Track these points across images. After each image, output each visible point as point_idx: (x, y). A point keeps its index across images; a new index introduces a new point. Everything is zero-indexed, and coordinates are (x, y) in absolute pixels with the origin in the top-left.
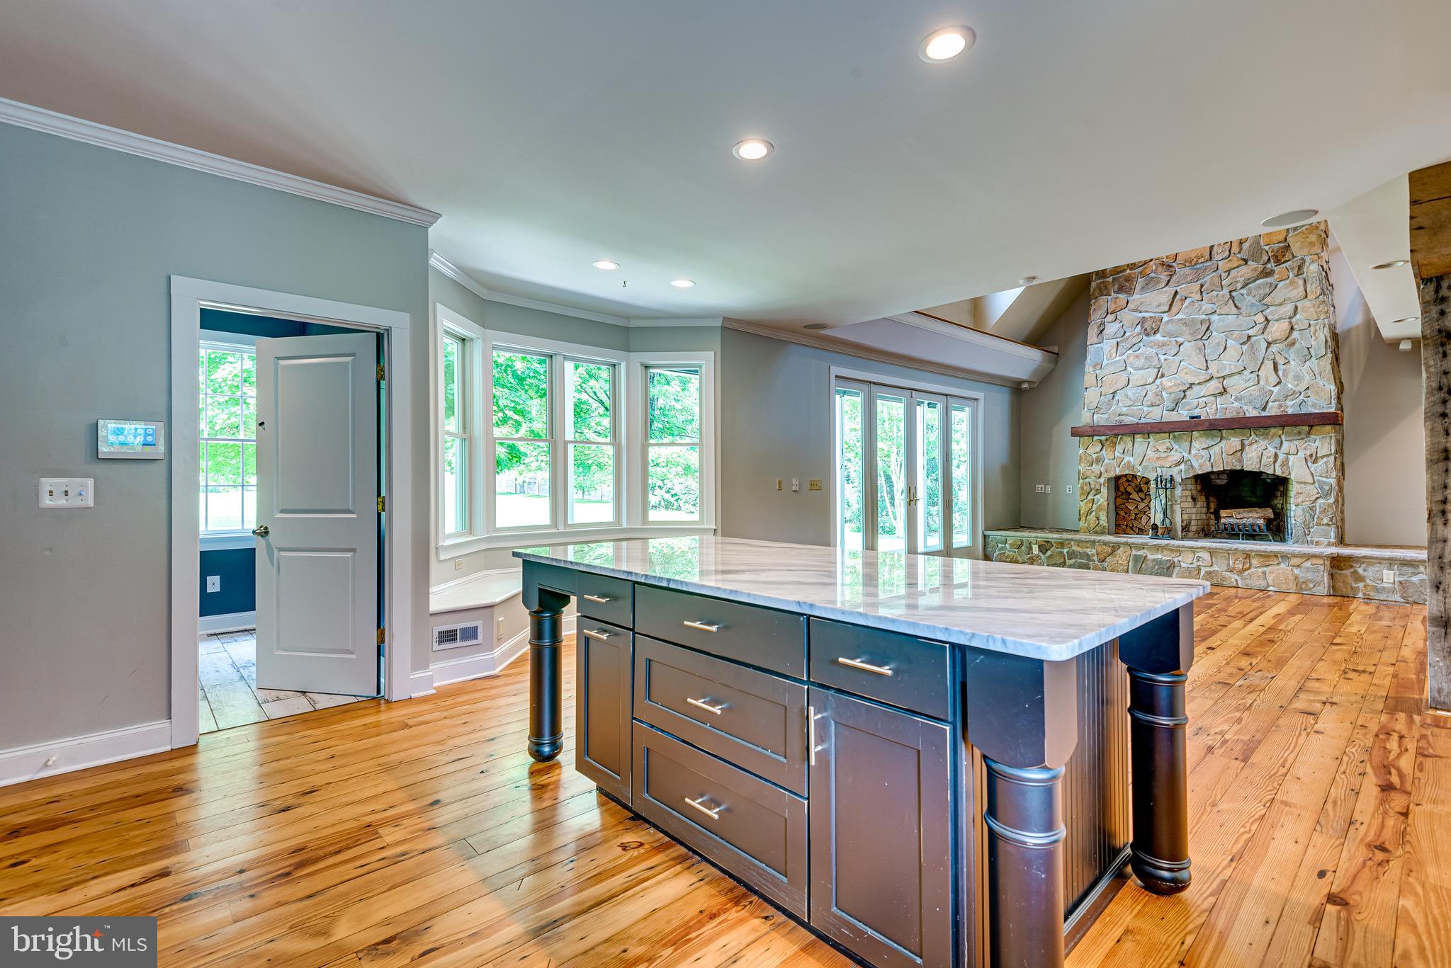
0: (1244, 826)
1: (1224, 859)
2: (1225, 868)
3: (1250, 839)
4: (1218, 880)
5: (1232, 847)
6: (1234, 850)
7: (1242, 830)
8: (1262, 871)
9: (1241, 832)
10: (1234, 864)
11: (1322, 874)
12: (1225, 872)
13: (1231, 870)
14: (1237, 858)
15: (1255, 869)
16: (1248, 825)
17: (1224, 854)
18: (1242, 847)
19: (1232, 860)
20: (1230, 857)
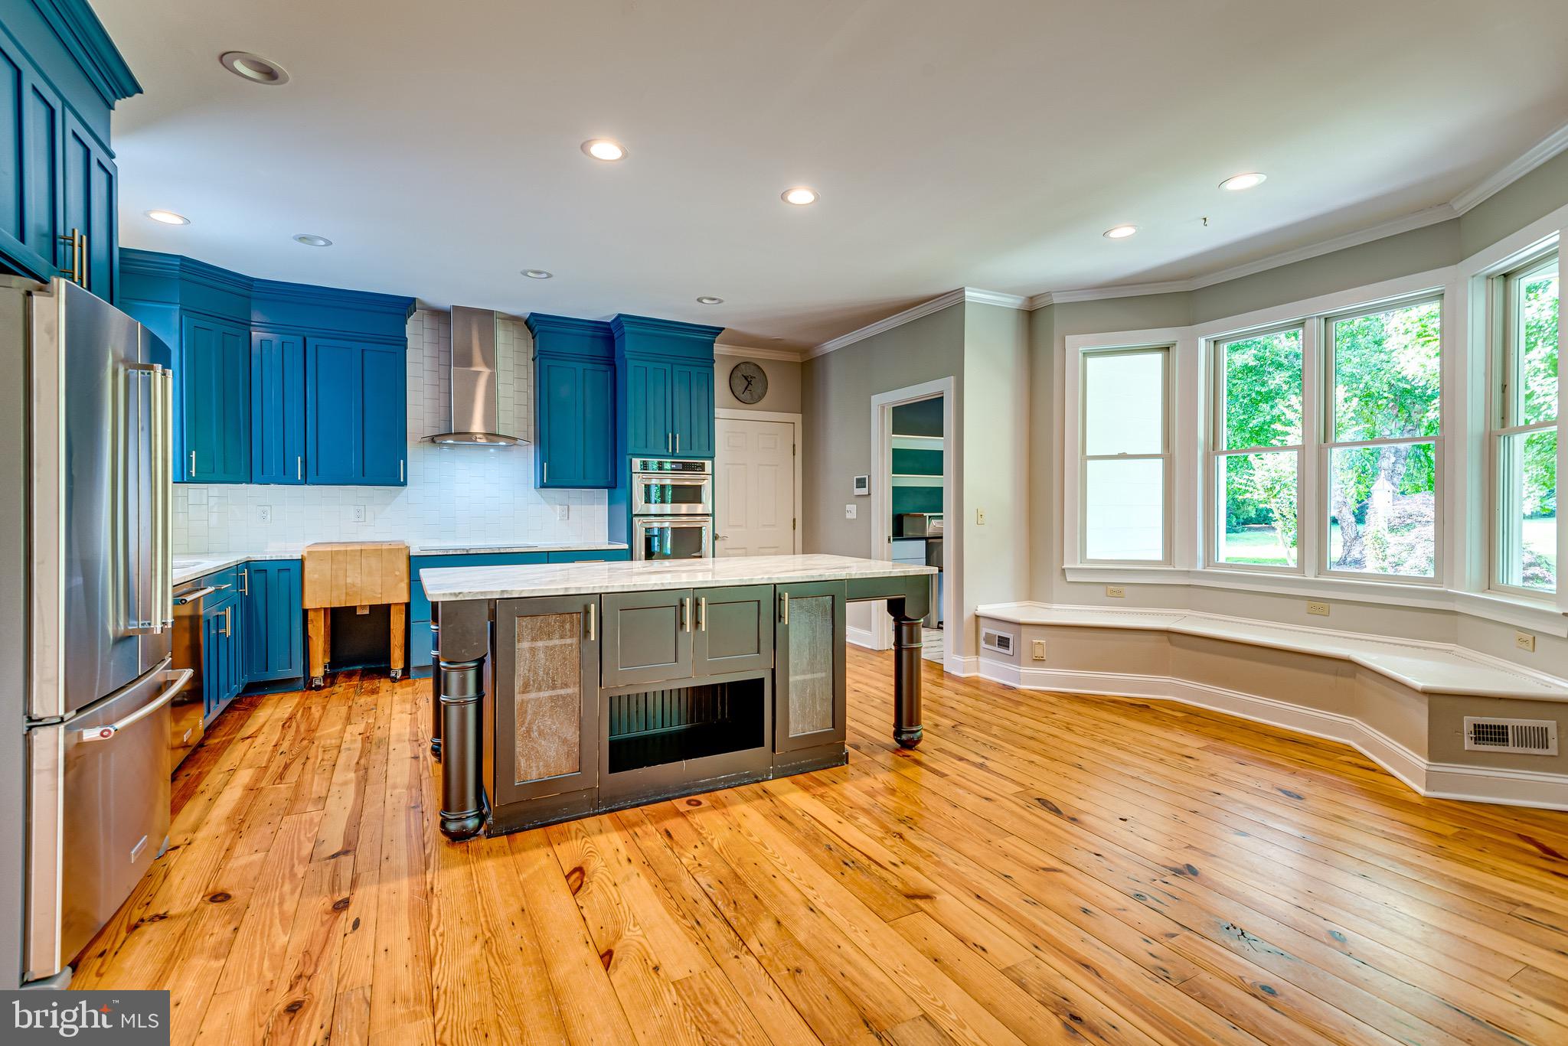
0: (442, 935)
1: (438, 884)
2: (433, 878)
3: (429, 921)
4: (432, 866)
5: (439, 902)
6: (435, 899)
7: (441, 929)
8: (405, 895)
9: (441, 925)
10: (429, 887)
11: (356, 925)
12: (431, 876)
13: (428, 880)
14: (430, 893)
15: (412, 892)
16: (440, 940)
17: (441, 891)
18: (431, 908)
19: (432, 889)
20: (435, 891)
